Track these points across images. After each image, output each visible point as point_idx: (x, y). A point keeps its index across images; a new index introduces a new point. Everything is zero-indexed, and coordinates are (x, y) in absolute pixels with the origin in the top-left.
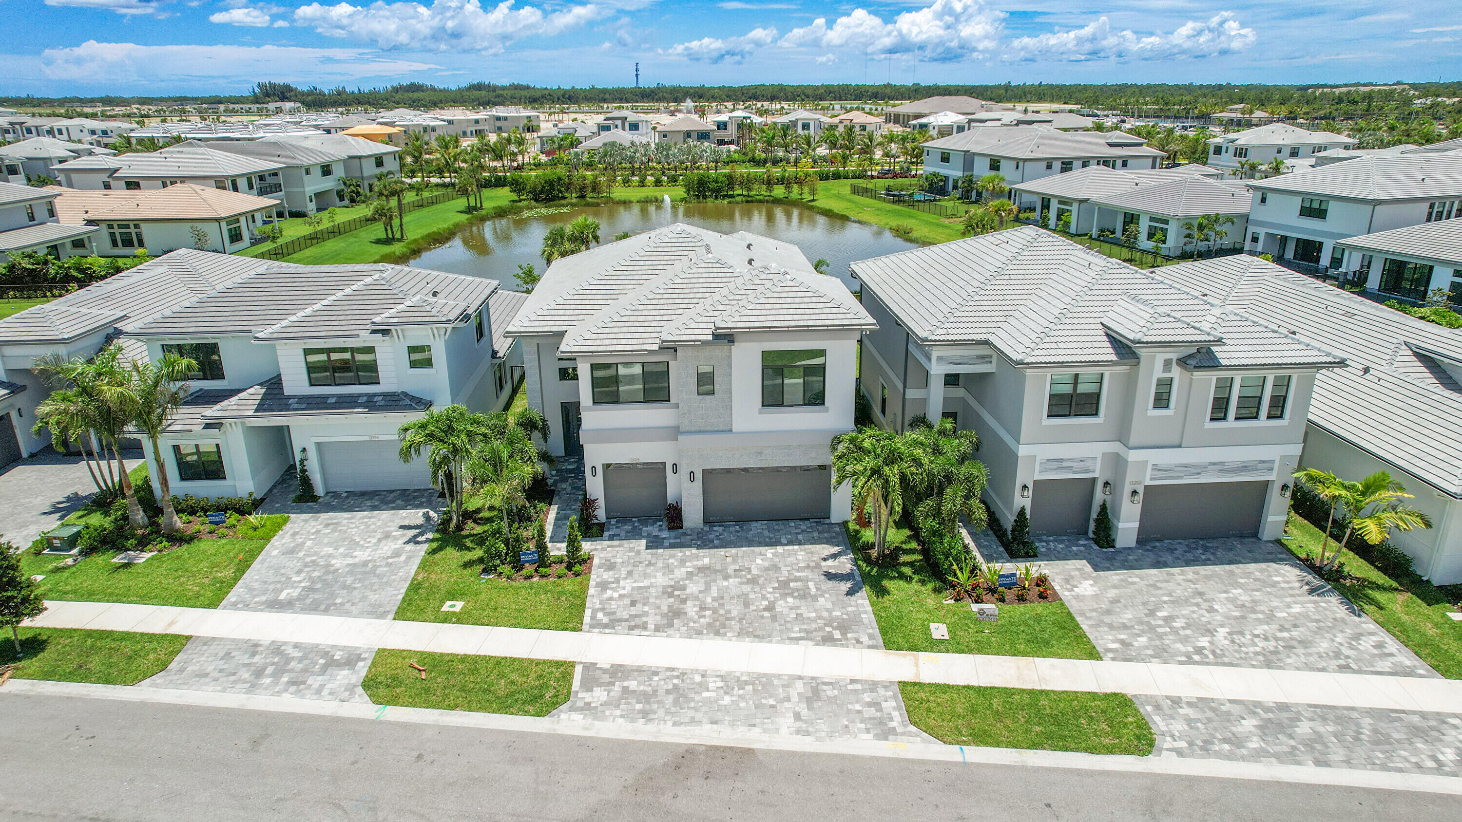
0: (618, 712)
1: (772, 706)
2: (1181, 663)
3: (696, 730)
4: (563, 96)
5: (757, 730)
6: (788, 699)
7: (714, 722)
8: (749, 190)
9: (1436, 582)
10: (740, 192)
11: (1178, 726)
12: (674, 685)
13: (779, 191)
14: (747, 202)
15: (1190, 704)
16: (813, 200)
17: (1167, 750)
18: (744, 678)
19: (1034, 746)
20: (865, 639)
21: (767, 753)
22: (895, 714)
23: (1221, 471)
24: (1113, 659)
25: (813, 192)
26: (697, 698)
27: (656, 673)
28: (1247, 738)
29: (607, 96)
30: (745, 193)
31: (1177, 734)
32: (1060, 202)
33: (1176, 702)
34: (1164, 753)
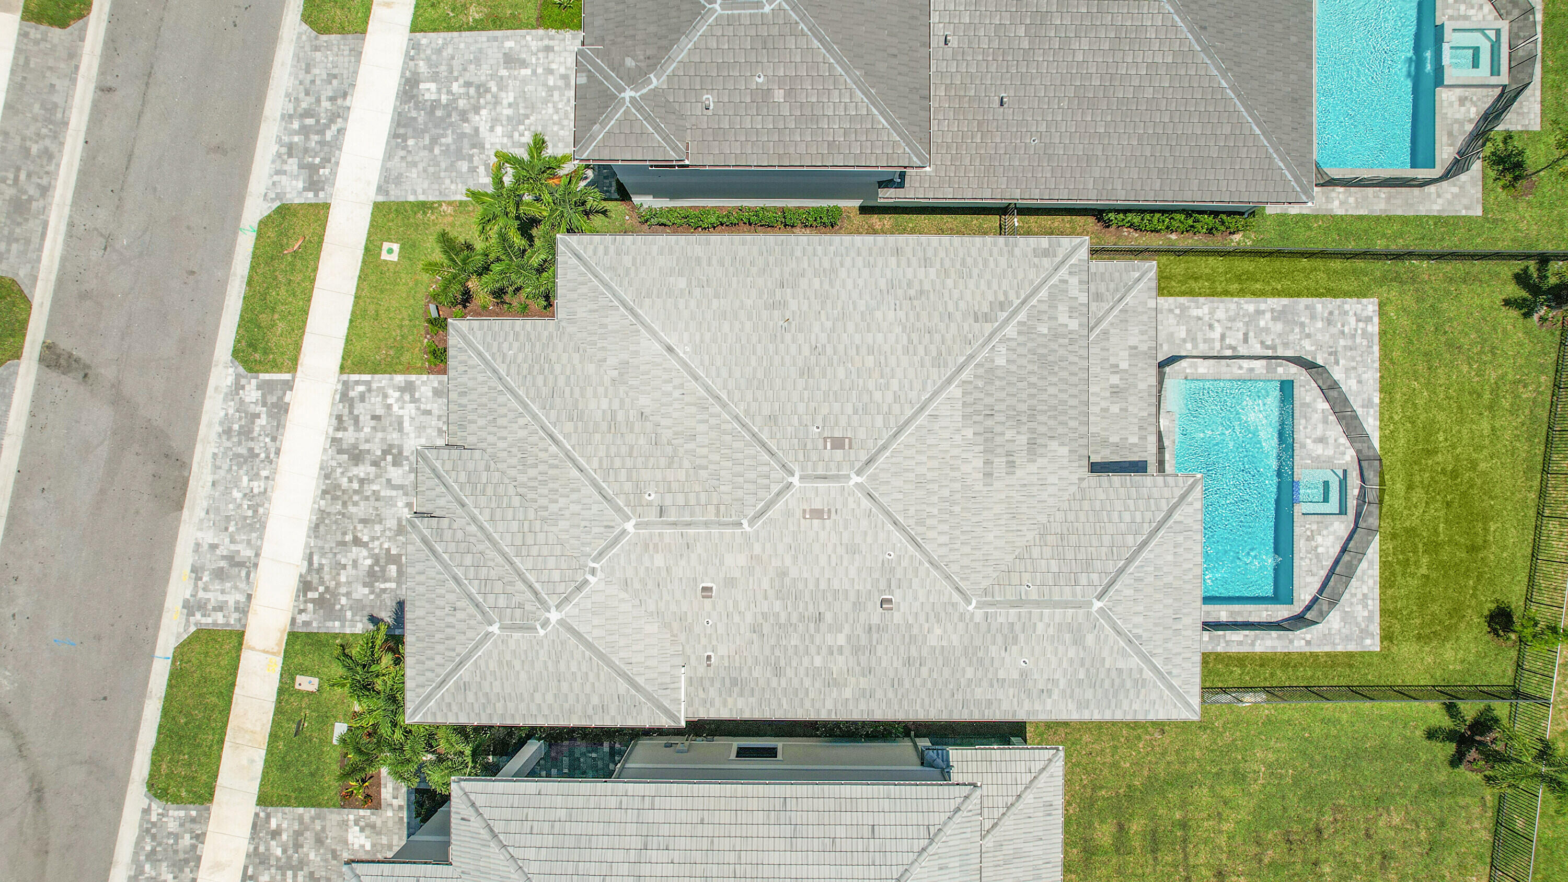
0: (231, 411)
3: (207, 470)
5: (202, 514)
11: (172, 826)
12: (258, 455)
15: (194, 847)
17: (150, 805)
18: (261, 510)
20: (304, 617)
22: (209, 620)
24: (257, 815)
31: (164, 819)
33: (200, 838)
34: (147, 801)
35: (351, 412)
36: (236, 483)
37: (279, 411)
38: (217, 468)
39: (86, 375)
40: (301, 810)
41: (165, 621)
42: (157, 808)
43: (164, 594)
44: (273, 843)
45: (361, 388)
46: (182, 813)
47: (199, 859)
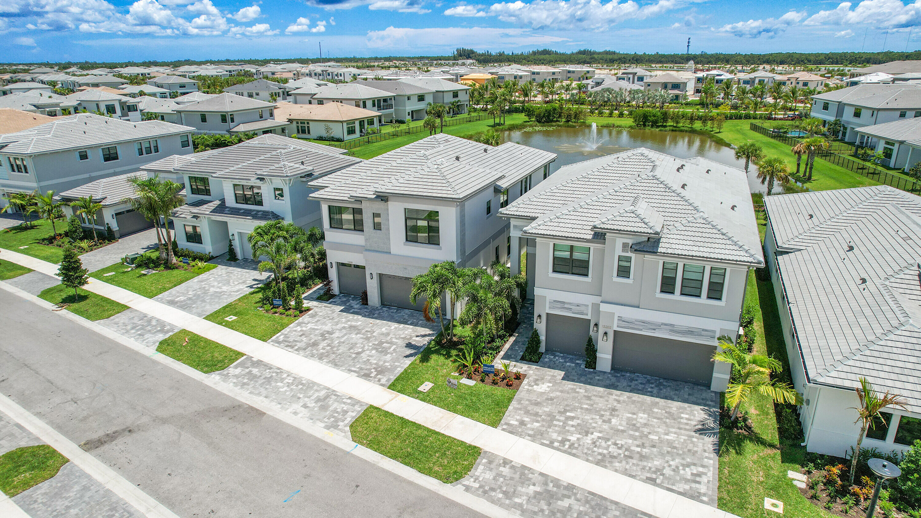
0: (235, 381)
1: (299, 398)
2: (543, 444)
3: (255, 398)
4: (633, 59)
5: (279, 406)
6: (309, 397)
7: (266, 397)
8: (677, 123)
9: (809, 450)
10: (672, 124)
11: (489, 476)
12: (272, 376)
13: (698, 125)
14: (673, 130)
15: (513, 467)
16: (719, 132)
17: (464, 485)
18: (304, 382)
19: (394, 457)
20: (383, 381)
21: (269, 416)
22: (349, 419)
23: (671, 330)
24: (503, 430)
25: (719, 127)
27: (270, 368)
28: (520, 496)
29: (663, 59)
30: (675, 125)
31: (481, 479)
32: (887, 143)
33: (506, 462)
34: (459, 486)
39: (130, 431)
40: (510, 408)
42: (468, 481)
44: (529, 426)
46: (481, 467)
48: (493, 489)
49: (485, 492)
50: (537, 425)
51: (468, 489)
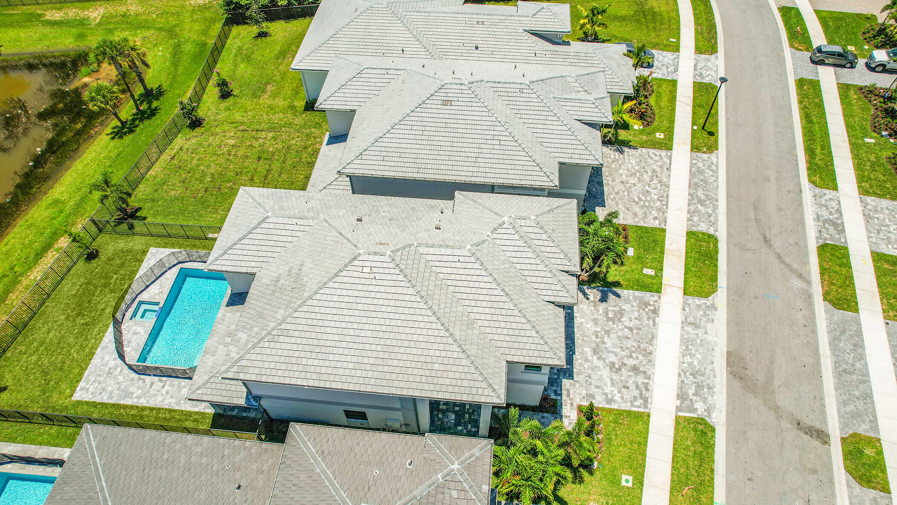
0: (710, 398)
1: (701, 340)
5: (715, 348)
6: (697, 335)
11: (703, 224)
19: (716, 266)
26: (698, 367)
31: (707, 227)
34: (717, 234)
35: (641, 391)
36: (700, 362)
37: (682, 396)
38: (713, 370)
39: (799, 424)
40: (645, 225)
41: (725, 303)
42: (711, 231)
43: (728, 314)
44: (656, 215)
45: (636, 403)
46: (699, 228)
47: (688, 213)
48: (710, 221)
49: (714, 224)
50: (653, 212)
51: (716, 231)
